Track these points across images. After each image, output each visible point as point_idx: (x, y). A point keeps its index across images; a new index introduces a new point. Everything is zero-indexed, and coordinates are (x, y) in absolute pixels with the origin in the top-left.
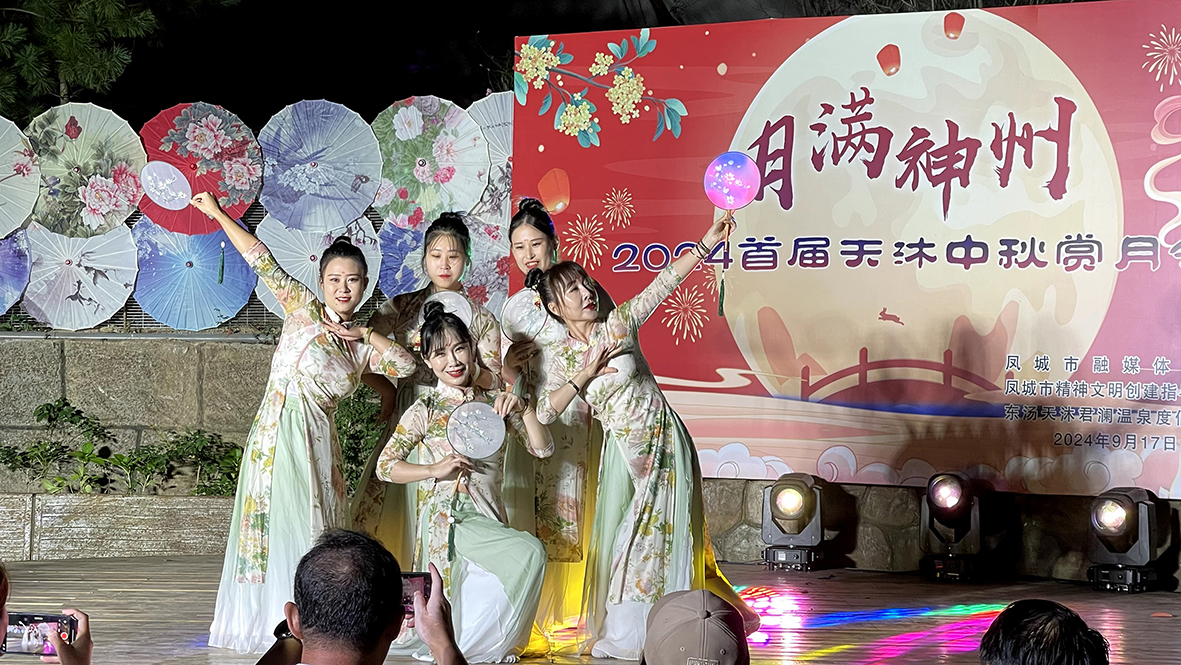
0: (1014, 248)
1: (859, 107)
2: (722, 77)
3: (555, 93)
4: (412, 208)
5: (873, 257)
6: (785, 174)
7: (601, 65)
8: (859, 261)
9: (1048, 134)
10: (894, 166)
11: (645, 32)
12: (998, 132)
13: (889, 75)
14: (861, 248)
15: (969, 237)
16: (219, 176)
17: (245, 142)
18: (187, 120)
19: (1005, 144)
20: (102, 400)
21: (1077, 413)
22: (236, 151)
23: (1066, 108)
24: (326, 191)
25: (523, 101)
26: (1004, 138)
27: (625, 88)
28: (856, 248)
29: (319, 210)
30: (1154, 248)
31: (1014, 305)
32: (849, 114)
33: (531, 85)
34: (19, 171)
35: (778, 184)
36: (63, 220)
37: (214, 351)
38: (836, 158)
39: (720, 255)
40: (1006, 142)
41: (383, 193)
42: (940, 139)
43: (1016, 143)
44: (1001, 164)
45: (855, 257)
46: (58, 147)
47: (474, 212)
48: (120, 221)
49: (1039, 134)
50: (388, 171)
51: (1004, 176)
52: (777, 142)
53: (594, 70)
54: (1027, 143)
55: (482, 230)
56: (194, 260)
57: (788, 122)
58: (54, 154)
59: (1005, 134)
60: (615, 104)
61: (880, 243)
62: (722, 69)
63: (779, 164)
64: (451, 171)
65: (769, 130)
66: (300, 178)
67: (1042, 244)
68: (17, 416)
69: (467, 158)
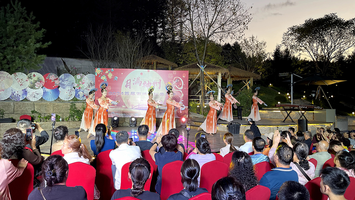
0: (155, 94)
1: (138, 79)
3: (101, 75)
4: (79, 87)
6: (130, 85)
7: (107, 72)
8: (138, 95)
9: (159, 83)
10: (142, 85)
11: (112, 69)
13: (141, 76)
14: (139, 93)
16: (54, 82)
17: (58, 78)
18: (50, 75)
20: (40, 110)
22: (57, 79)
23: (160, 80)
24: (68, 84)
25: (96, 75)
27: (110, 75)
29: (67, 87)
32: (137, 79)
33: (98, 74)
34: (26, 81)
35: (129, 86)
36: (33, 87)
37: (55, 104)
38: (136, 84)
39: (122, 93)
41: (75, 85)
42: (147, 83)
46: (32, 78)
48: (41, 88)
50: (76, 82)
52: (129, 82)
53: (106, 72)
54: (156, 84)
56: (51, 92)
57: (130, 80)
58: (32, 79)
60: (109, 77)
61: (141, 93)
62: (122, 74)
63: (129, 84)
64: (84, 83)
65: (128, 80)
66: (65, 83)
68: (28, 112)
69: (86, 81)
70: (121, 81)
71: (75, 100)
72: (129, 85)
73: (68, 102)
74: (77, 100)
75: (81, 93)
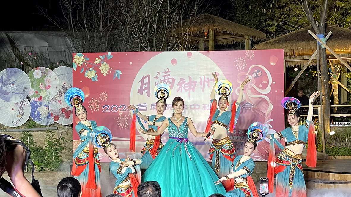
0: (206, 106)
1: (167, 73)
2: (131, 65)
3: (85, 67)
4: (39, 96)
6: (148, 88)
7: (97, 61)
10: (176, 87)
11: (109, 53)
13: (174, 65)
15: (195, 103)
25: (75, 69)
26: (202, 81)
27: (105, 67)
29: (14, 97)
32: (164, 74)
33: (77, 65)
35: (147, 91)
41: (31, 92)
42: (187, 81)
43: (206, 82)
44: (202, 87)
47: (55, 97)
49: (211, 80)
50: (32, 87)
52: (146, 80)
53: (95, 62)
55: (57, 101)
57: (148, 76)
60: (102, 71)
64: (49, 86)
65: (144, 78)
66: (10, 88)
69: (54, 83)
70: (128, 79)
71: (31, 124)
72: (145, 89)
73: (17, 130)
74: (35, 125)
75: (43, 110)
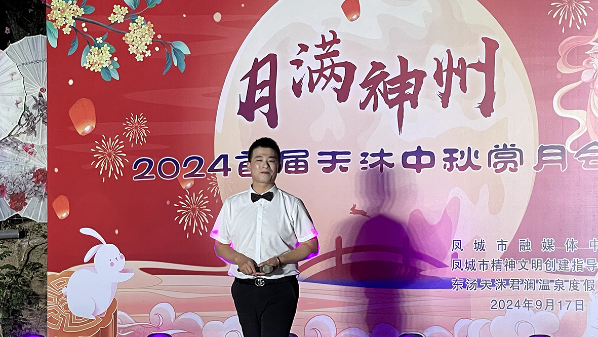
0: (455, 155)
1: (329, 45)
2: (218, 23)
3: (81, 37)
5: (344, 165)
6: (271, 100)
7: (118, 15)
8: (332, 168)
9: (478, 66)
10: (358, 93)
12: (439, 65)
13: (352, 20)
14: (334, 157)
15: (419, 147)
19: (445, 74)
21: (508, 284)
23: (491, 46)
25: (54, 44)
26: (443, 70)
27: (138, 33)
28: (330, 157)
30: (562, 154)
31: (456, 201)
32: (321, 51)
35: (266, 108)
38: (312, 86)
39: (220, 165)
40: (446, 72)
42: (394, 71)
43: (454, 73)
44: (442, 90)
45: (330, 165)
47: (13, 134)
49: (471, 66)
51: (445, 99)
52: (264, 74)
53: (112, 18)
54: (462, 74)
55: (20, 147)
57: (272, 59)
59: (445, 67)
60: (131, 46)
61: (349, 153)
62: (217, 17)
63: (266, 92)
65: (257, 65)
67: (476, 152)
70: (209, 69)
